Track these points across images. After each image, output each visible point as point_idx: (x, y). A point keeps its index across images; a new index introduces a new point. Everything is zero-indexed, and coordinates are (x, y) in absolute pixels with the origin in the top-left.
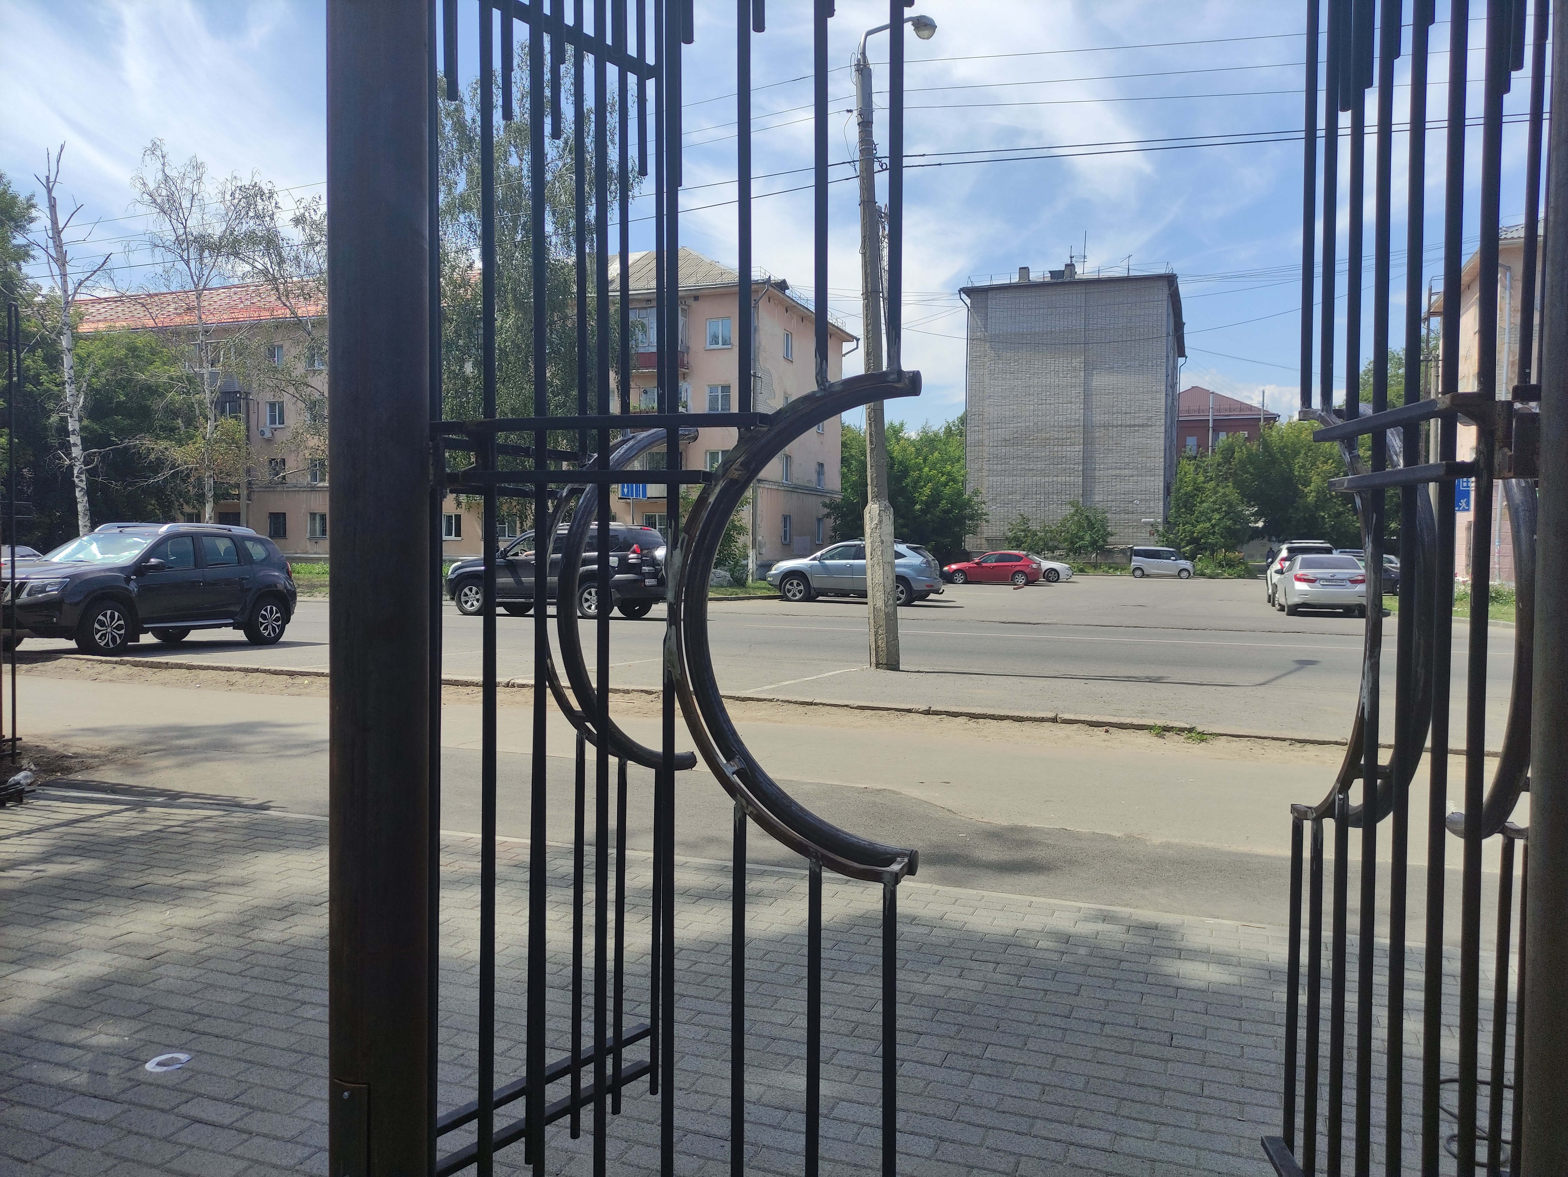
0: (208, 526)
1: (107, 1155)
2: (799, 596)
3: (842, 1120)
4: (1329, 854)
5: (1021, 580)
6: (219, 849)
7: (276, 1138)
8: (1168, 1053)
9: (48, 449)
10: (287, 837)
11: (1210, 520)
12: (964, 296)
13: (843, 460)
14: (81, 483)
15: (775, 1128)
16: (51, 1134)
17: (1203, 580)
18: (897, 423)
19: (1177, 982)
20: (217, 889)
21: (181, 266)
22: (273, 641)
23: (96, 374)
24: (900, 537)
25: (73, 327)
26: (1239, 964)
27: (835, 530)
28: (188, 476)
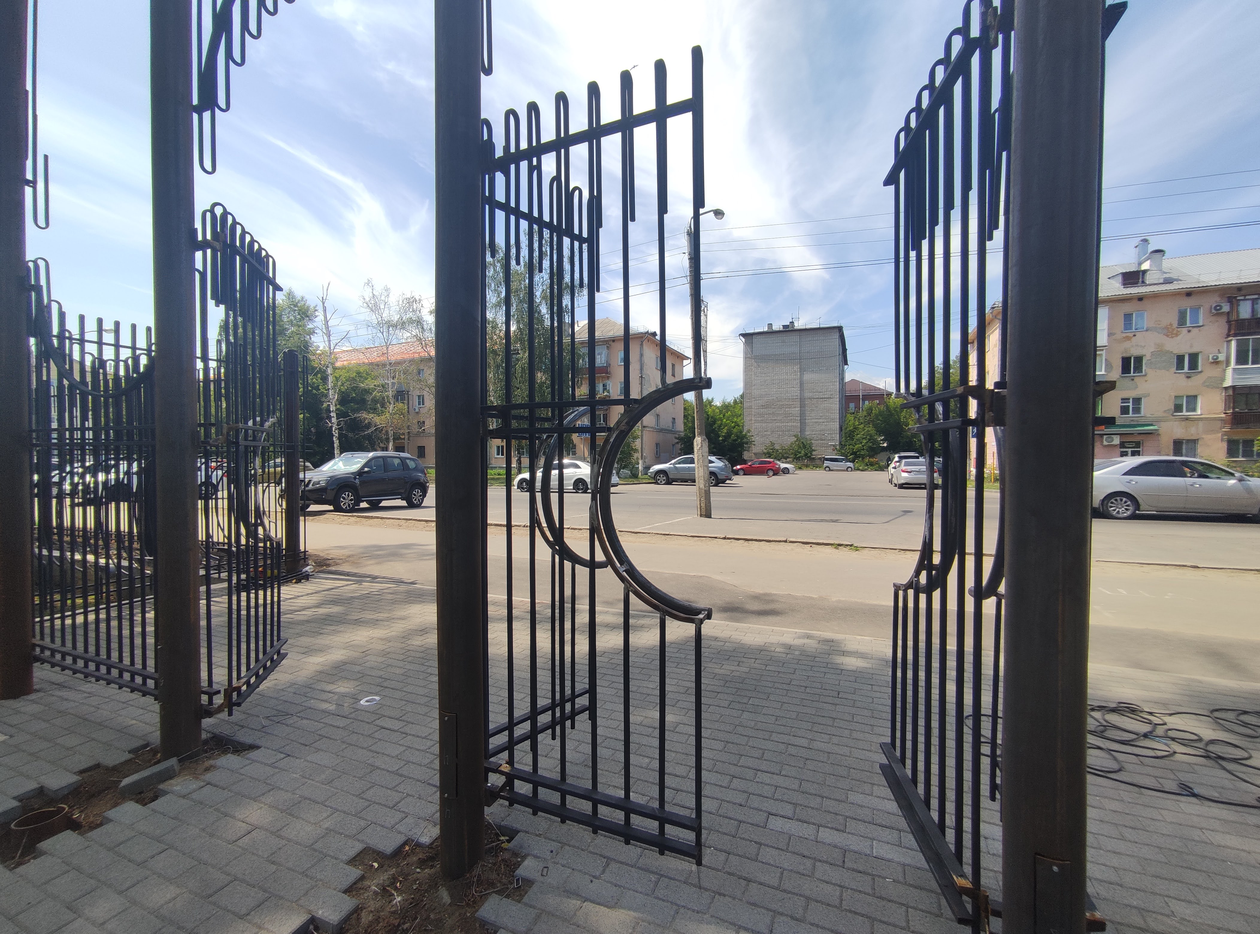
0: (391, 453)
1: (344, 742)
2: (663, 482)
3: (680, 733)
4: (911, 604)
5: (771, 473)
6: (394, 602)
7: (418, 736)
8: (837, 701)
9: (322, 419)
10: (424, 597)
11: (861, 443)
12: (741, 337)
13: (685, 416)
14: (336, 434)
15: (648, 736)
16: (319, 732)
17: (859, 472)
18: (710, 398)
19: (842, 667)
20: (393, 621)
21: (380, 335)
22: (418, 506)
23: (343, 385)
24: (712, 453)
25: (333, 364)
26: (872, 658)
27: (681, 449)
28: (382, 430)
